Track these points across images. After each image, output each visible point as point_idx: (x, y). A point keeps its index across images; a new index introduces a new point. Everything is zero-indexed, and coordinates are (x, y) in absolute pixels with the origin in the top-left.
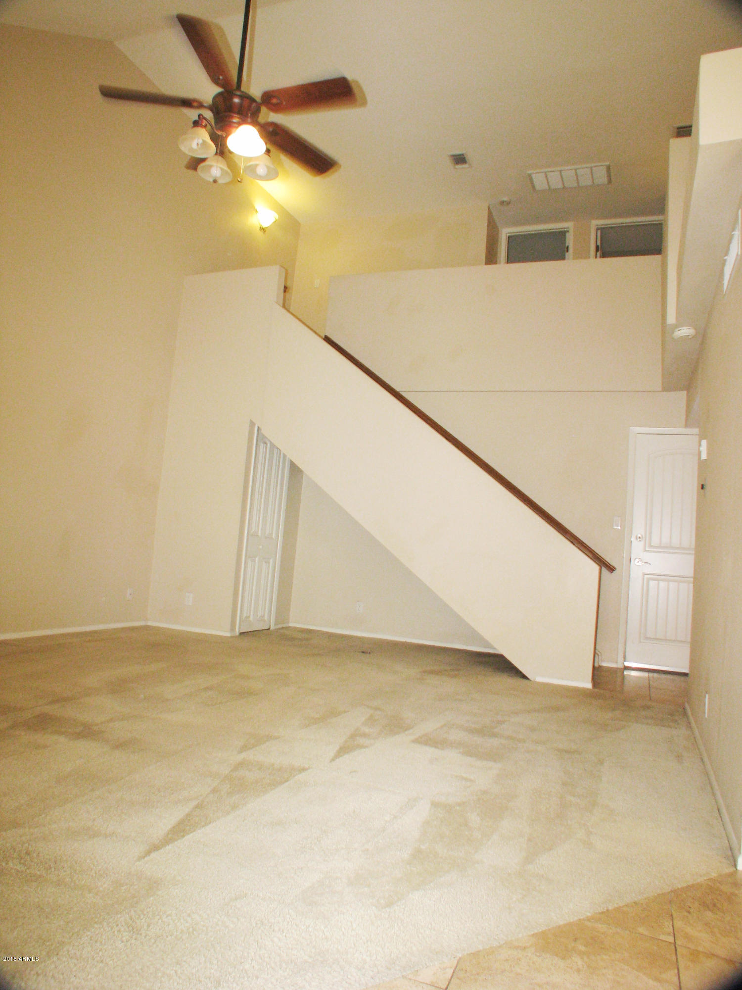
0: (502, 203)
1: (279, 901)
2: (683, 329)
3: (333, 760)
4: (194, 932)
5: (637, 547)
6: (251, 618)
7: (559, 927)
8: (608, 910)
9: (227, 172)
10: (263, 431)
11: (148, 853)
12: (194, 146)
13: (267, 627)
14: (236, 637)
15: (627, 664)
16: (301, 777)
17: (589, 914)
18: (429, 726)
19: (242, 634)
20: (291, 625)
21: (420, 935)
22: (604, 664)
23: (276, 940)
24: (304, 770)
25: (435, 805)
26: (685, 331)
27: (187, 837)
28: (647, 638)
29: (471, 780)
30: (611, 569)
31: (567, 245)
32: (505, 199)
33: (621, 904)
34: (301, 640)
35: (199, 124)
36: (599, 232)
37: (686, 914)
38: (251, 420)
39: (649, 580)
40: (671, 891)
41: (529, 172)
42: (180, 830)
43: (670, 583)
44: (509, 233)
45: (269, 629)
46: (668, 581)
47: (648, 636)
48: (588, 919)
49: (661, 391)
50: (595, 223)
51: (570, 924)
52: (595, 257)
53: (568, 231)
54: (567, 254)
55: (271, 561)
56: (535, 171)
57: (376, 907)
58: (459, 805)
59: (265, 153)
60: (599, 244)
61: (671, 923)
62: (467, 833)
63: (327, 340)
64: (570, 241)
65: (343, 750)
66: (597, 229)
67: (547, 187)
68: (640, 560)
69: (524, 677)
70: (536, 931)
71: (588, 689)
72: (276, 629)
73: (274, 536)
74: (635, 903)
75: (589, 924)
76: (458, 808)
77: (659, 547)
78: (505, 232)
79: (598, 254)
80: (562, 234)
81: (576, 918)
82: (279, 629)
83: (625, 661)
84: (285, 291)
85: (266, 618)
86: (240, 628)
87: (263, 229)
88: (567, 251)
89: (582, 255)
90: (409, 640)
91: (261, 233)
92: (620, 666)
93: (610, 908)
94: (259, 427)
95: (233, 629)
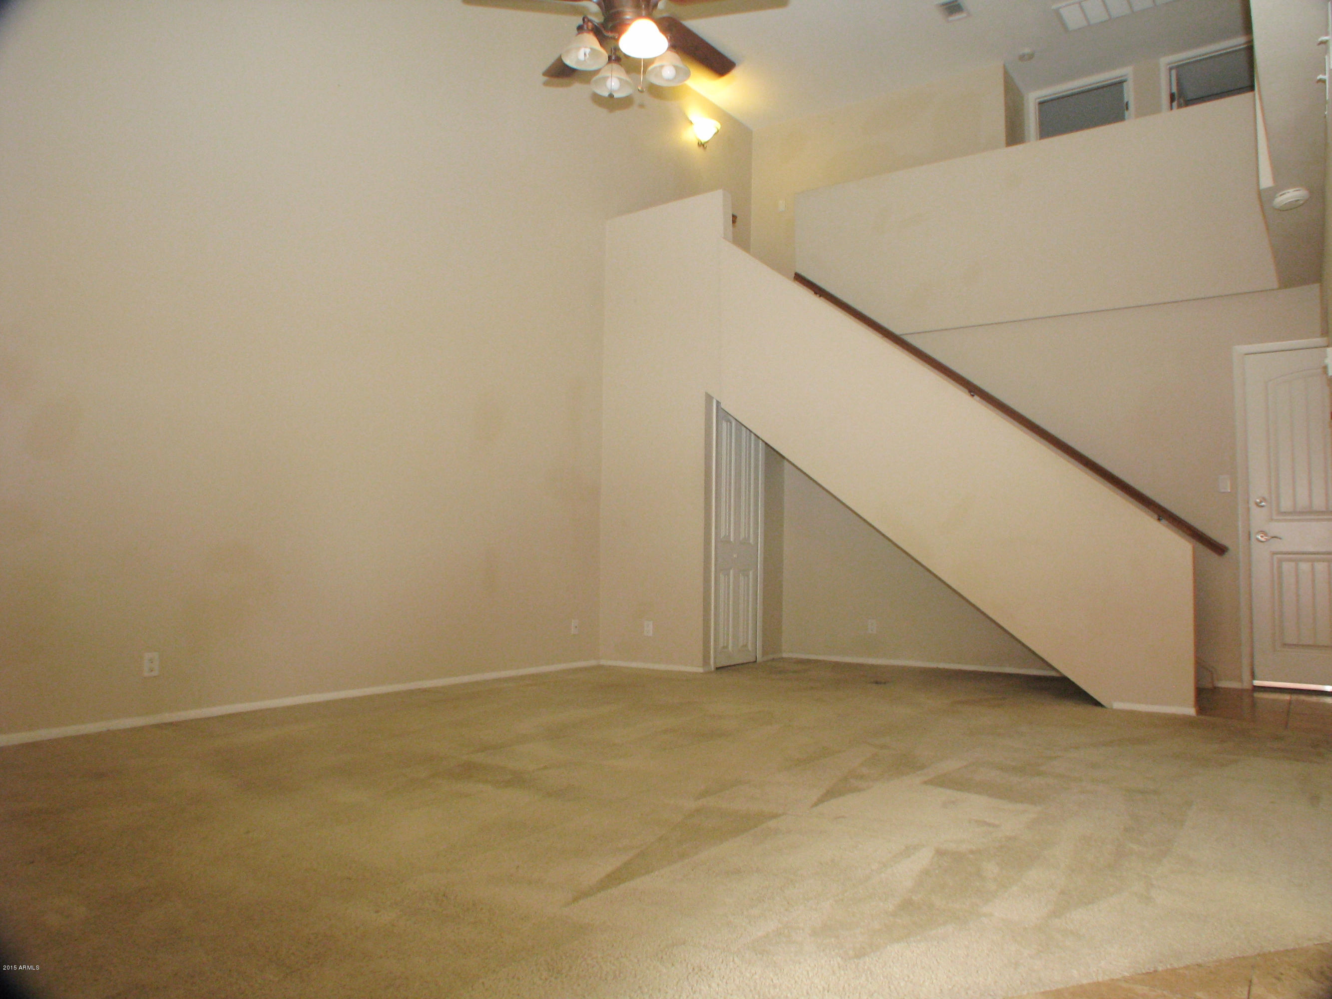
0: (1022, 58)
1: (724, 949)
2: (1288, 192)
3: (816, 804)
4: (621, 975)
5: (1258, 517)
6: (730, 648)
7: (1082, 986)
8: (1155, 971)
9: (627, 82)
10: (723, 406)
11: (575, 900)
12: (581, 57)
13: (753, 659)
14: (710, 672)
15: (1257, 683)
16: (772, 824)
17: (1126, 974)
18: (950, 765)
19: (717, 669)
20: (785, 655)
21: (892, 987)
22: (1224, 684)
23: (714, 985)
24: (774, 816)
25: (940, 853)
26: (1291, 195)
27: (622, 886)
28: (1285, 645)
29: (994, 826)
30: (1219, 549)
31: (1126, 100)
32: (1027, 51)
33: (1176, 966)
34: (795, 672)
35: (584, 29)
36: (1174, 72)
37: (1274, 980)
38: (706, 393)
39: (1280, 561)
40: (1259, 955)
41: (1054, 7)
42: (614, 879)
43: (1316, 564)
44: (1039, 98)
45: (755, 662)
46: (1313, 561)
47: (1288, 640)
48: (1125, 980)
49: (1278, 289)
50: (1166, 61)
51: (1098, 984)
52: (1170, 109)
53: (1125, 81)
54: (1127, 113)
55: (751, 573)
56: (1064, 4)
57: (842, 958)
58: (972, 852)
59: (668, 49)
60: (1174, 90)
61: (1247, 988)
62: (978, 884)
63: (800, 278)
64: (1130, 94)
65: (831, 794)
66: (1171, 69)
67: (1085, 23)
68: (1264, 533)
69: (1097, 704)
70: (1048, 989)
71: (1190, 717)
72: (764, 662)
73: (751, 541)
74: (1199, 965)
75: (1124, 985)
76: (971, 856)
77: (1294, 512)
78: (1032, 99)
79: (1175, 104)
80: (1119, 84)
81: (1106, 978)
82: (768, 661)
83: (1253, 676)
84: (734, 222)
85: (750, 647)
86: (715, 663)
87: (702, 145)
88: (1127, 109)
89: (1149, 109)
90: (942, 665)
91: (701, 150)
92: (1246, 685)
93: (1160, 969)
94: (718, 403)
95: (706, 661)
